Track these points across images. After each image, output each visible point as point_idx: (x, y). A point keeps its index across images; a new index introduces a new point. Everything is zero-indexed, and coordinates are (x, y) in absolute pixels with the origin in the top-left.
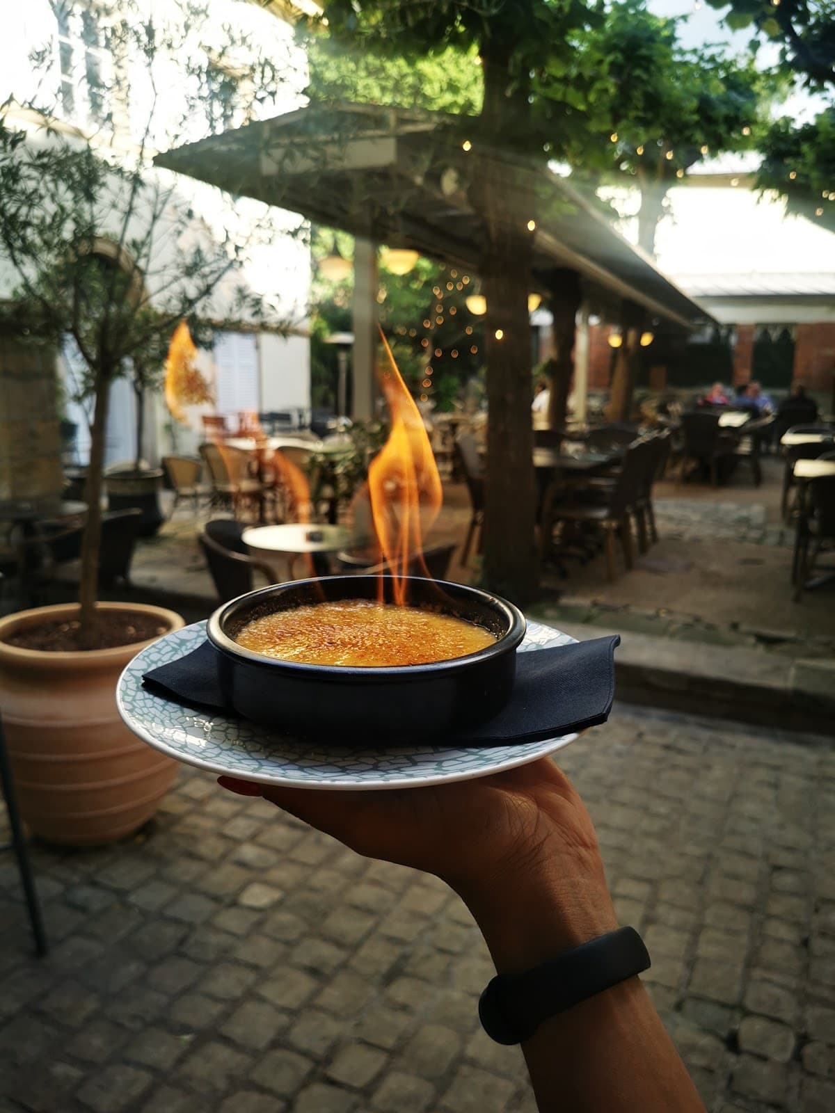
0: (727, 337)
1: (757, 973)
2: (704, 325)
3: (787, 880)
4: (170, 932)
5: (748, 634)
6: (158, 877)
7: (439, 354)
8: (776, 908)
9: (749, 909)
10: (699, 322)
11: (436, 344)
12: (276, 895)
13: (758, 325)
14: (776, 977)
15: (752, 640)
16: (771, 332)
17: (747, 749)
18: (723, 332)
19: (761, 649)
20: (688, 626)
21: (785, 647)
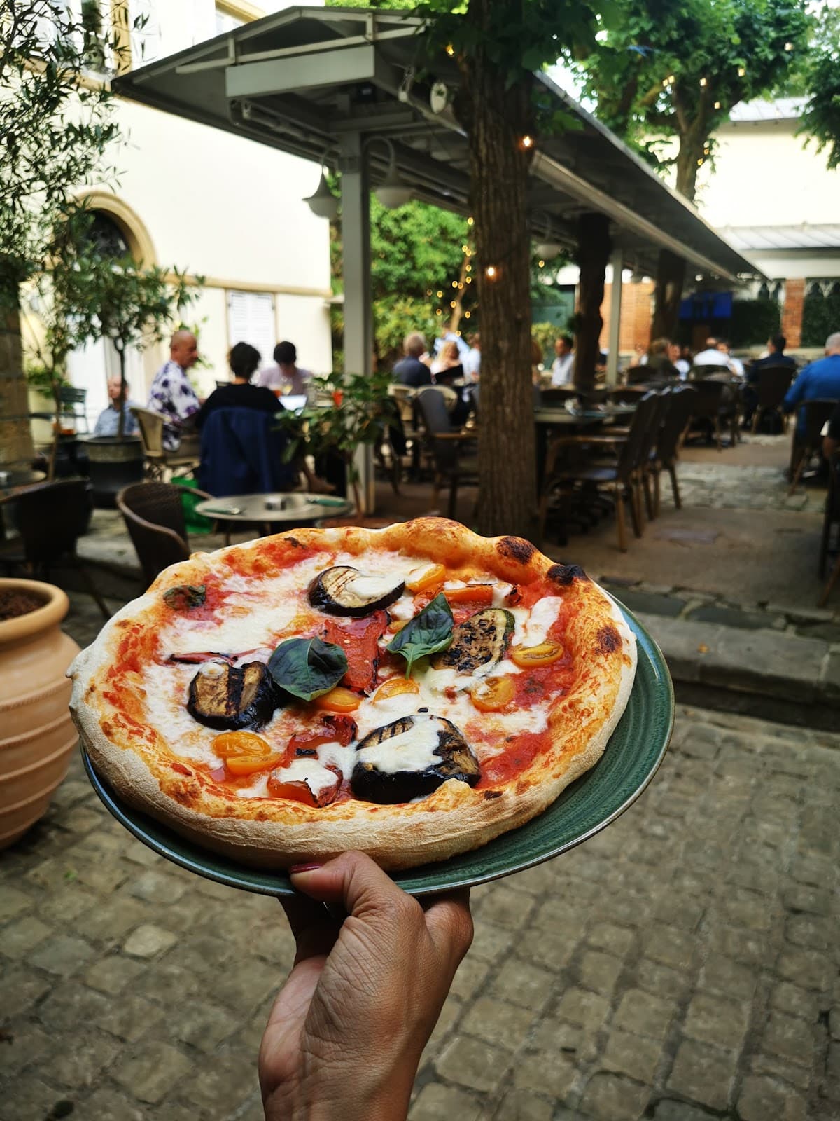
0: (776, 292)
1: (758, 1062)
2: (752, 280)
3: (804, 929)
4: (32, 986)
5: (776, 614)
6: (34, 912)
7: (468, 315)
8: (790, 967)
9: (753, 967)
10: (745, 276)
11: (465, 305)
12: (169, 939)
13: (809, 279)
14: (780, 1070)
15: (781, 622)
16: (822, 286)
17: (769, 751)
18: (771, 288)
19: (791, 633)
20: (706, 605)
21: (819, 629)
